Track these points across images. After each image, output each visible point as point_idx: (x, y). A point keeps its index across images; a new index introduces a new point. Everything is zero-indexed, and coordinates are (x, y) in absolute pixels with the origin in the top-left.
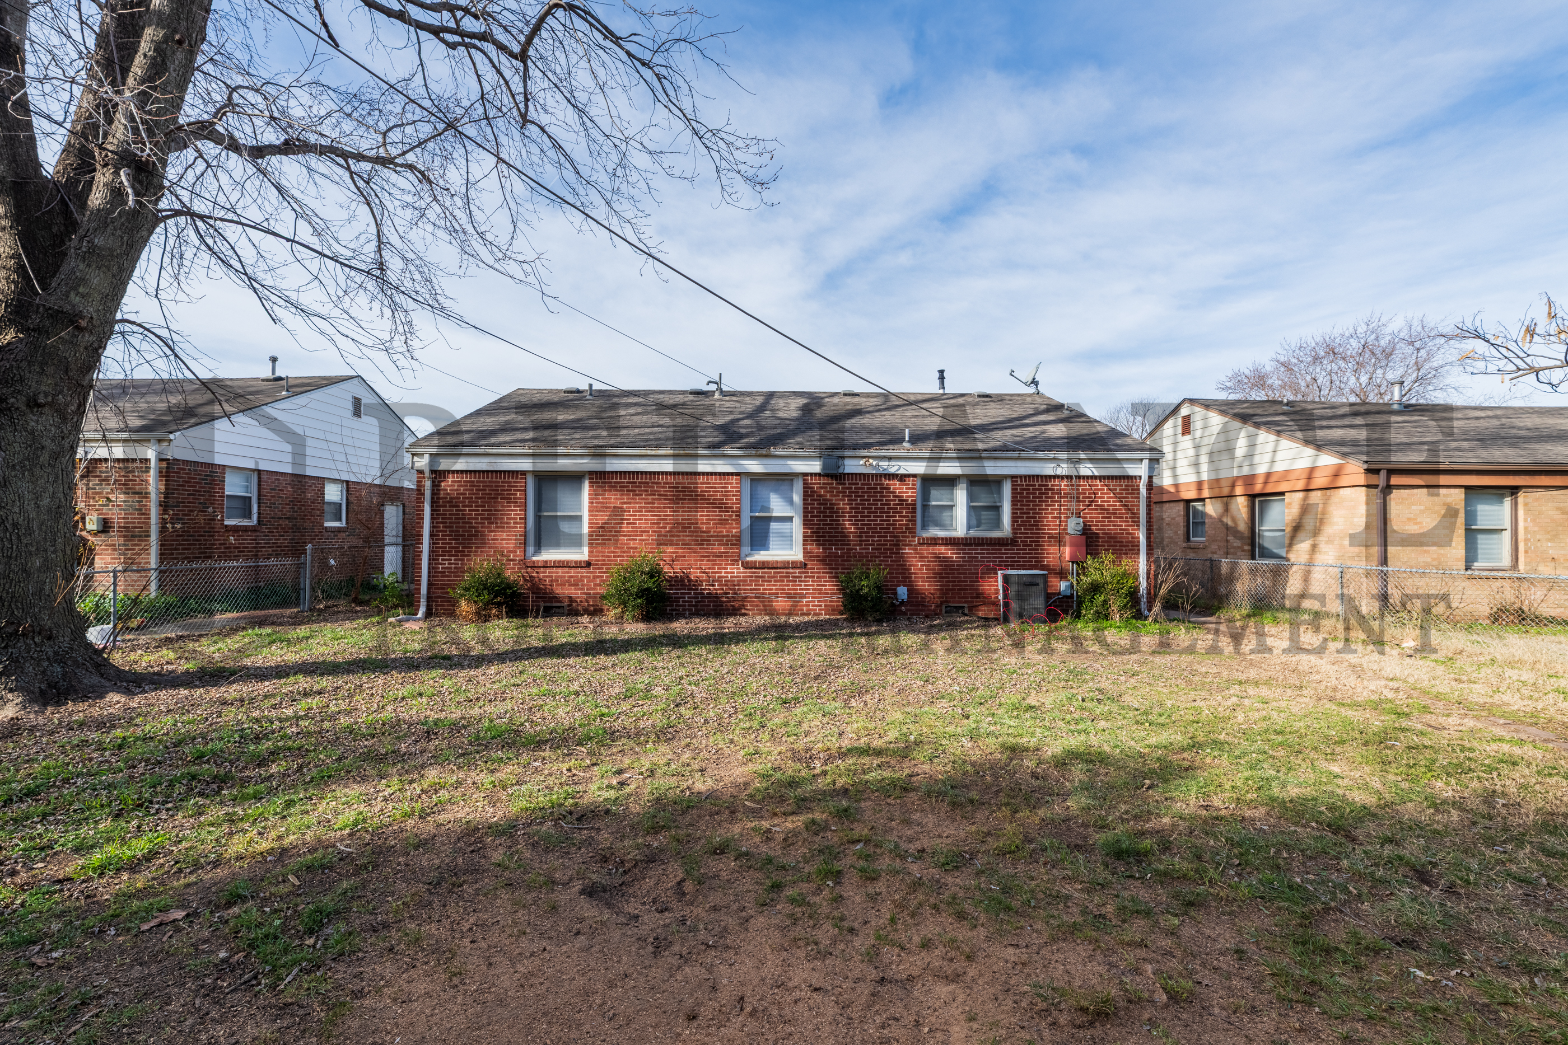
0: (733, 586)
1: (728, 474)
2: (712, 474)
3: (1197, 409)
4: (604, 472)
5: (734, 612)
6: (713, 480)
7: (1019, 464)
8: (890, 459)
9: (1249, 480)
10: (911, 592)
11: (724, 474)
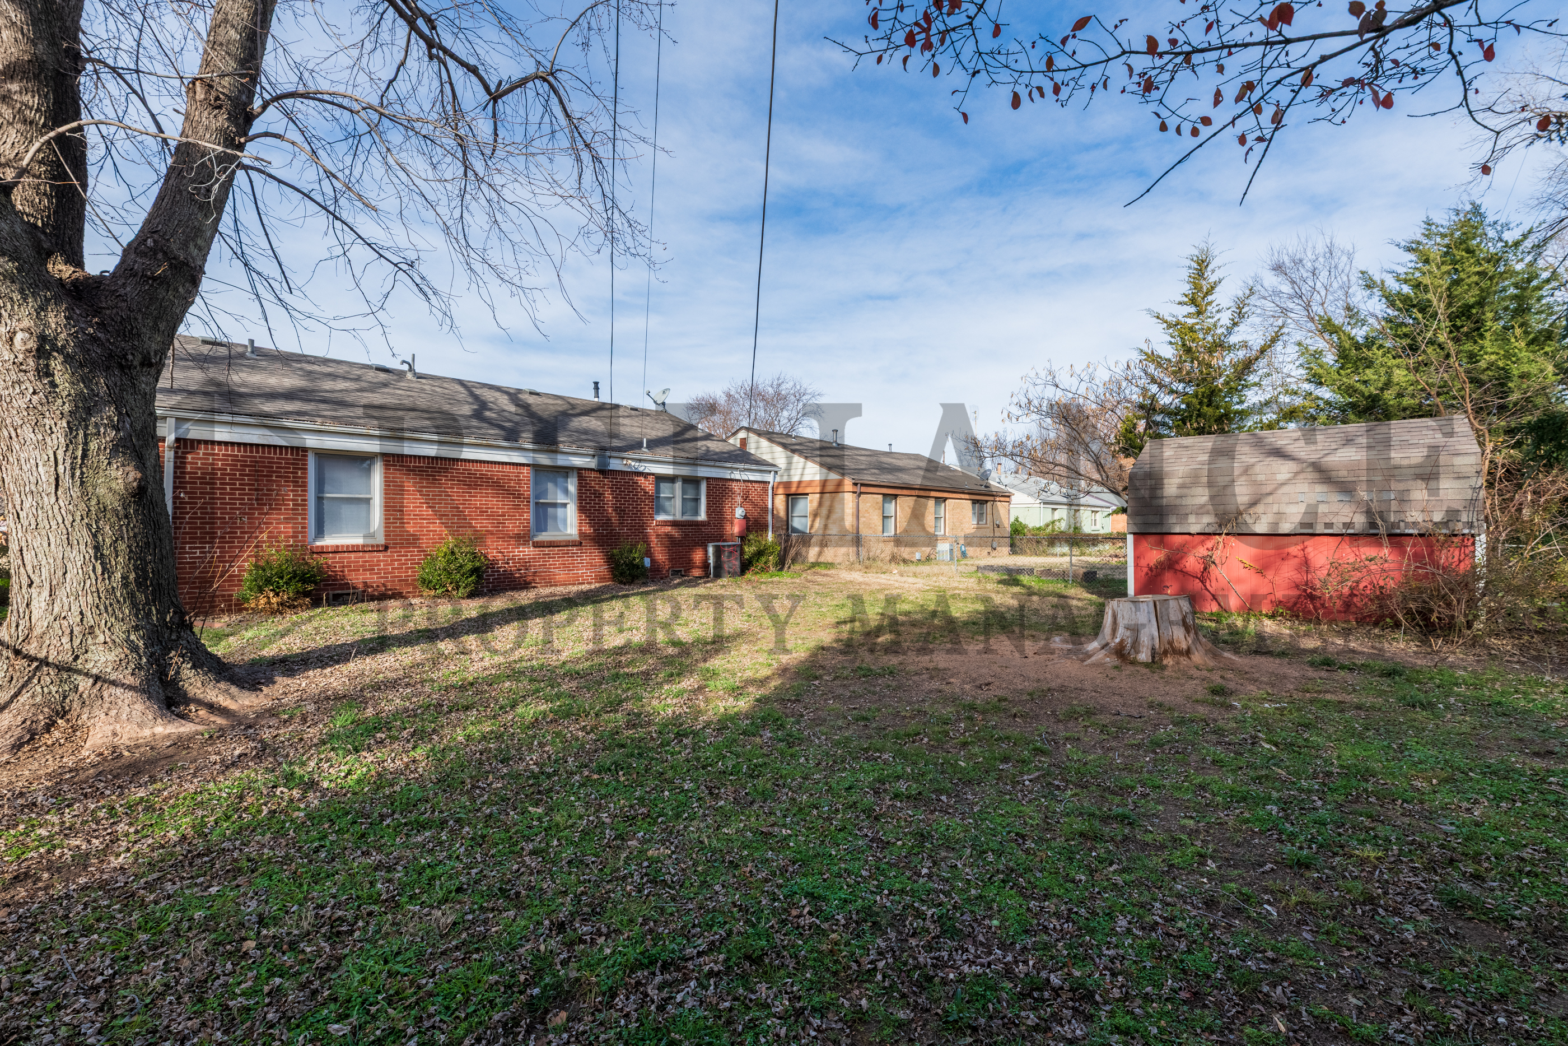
0: (526, 564)
1: (521, 465)
2: (506, 464)
3: (751, 435)
4: (402, 456)
5: (524, 585)
6: (507, 469)
7: (713, 470)
8: (640, 461)
9: (787, 485)
10: (653, 561)
11: (517, 464)
